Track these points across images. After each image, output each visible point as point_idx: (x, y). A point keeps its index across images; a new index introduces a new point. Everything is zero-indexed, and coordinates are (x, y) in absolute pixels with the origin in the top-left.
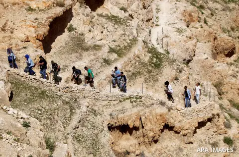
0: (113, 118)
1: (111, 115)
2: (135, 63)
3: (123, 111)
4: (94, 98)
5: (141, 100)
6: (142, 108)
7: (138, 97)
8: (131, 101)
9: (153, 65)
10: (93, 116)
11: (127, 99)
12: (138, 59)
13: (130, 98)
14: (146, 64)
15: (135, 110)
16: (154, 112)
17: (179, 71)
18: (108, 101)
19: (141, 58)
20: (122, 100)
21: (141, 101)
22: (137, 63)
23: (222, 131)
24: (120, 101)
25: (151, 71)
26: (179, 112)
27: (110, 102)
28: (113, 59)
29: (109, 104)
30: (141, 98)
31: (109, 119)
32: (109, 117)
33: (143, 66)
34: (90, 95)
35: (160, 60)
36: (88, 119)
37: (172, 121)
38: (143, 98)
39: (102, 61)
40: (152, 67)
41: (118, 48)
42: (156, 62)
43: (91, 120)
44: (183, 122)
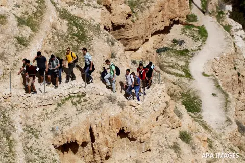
0: (56, 135)
1: (53, 130)
2: (53, 37)
3: (67, 121)
4: (24, 106)
5: (85, 98)
6: (90, 111)
7: (80, 94)
8: (72, 102)
9: (76, 38)
10: (34, 138)
11: (67, 99)
12: (54, 31)
13: (70, 97)
14: (67, 37)
15: (83, 117)
16: (105, 115)
17: (110, 43)
18: (43, 108)
19: (57, 28)
20: (61, 102)
21: (85, 101)
22: (56, 38)
23: (175, 124)
24: (59, 105)
25: (77, 47)
26: (133, 108)
27: (46, 108)
28: (28, 37)
29: (44, 111)
30: (84, 96)
31: (52, 137)
32: (51, 135)
33: (65, 41)
34: (19, 103)
35: (82, 28)
36: (29, 146)
37: (128, 124)
38: (87, 96)
39: (15, 41)
40: (76, 41)
41: (26, 16)
42: (79, 32)
43: (34, 147)
44: (141, 122)
